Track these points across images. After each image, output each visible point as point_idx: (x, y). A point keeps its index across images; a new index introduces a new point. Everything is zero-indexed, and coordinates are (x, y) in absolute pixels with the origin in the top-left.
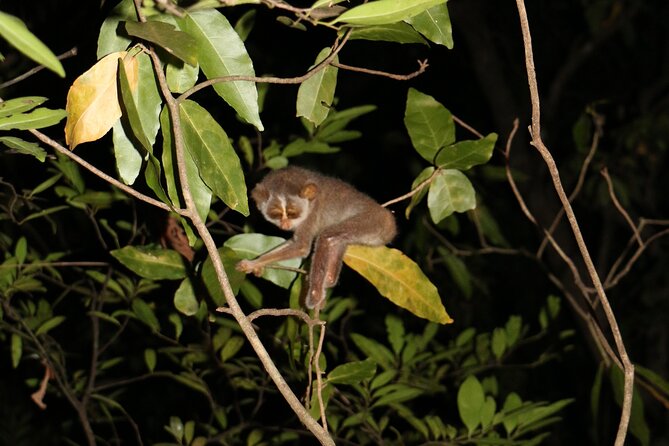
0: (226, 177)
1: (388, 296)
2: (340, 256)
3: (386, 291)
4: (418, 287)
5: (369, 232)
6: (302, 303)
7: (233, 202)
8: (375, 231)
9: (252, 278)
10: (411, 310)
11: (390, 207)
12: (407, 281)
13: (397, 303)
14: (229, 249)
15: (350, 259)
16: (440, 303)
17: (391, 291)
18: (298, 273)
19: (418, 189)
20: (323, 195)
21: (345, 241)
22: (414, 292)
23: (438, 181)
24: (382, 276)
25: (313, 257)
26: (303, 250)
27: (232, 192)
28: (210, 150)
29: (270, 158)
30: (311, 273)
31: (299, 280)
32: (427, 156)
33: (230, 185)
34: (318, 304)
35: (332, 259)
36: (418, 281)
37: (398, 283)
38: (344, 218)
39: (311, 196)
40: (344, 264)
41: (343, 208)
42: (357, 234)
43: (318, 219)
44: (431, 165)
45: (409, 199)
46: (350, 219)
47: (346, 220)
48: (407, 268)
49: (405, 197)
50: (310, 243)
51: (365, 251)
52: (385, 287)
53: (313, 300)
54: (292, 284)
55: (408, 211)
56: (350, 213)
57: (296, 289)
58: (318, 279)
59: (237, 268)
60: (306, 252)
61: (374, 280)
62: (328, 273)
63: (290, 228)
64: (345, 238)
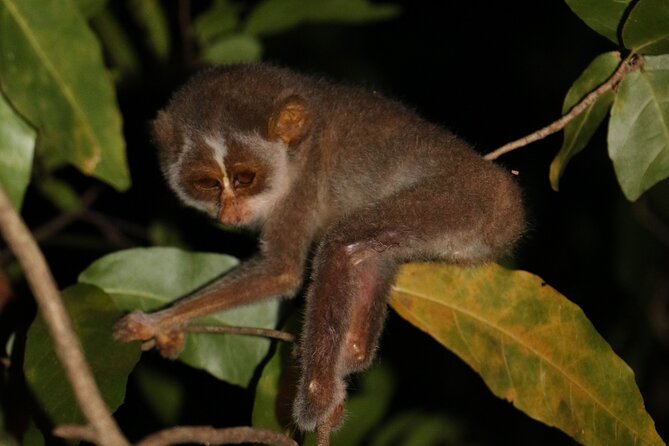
0: (68, 92)
1: (511, 395)
2: (381, 292)
3: (505, 385)
4: (586, 369)
5: (453, 227)
6: (284, 417)
7: (88, 154)
8: (468, 224)
9: (155, 361)
10: (569, 432)
11: (505, 161)
12: (556, 355)
13: (536, 415)
14: (94, 289)
15: (408, 302)
16: (641, 409)
17: (518, 384)
18: (274, 341)
19: (578, 110)
20: (333, 133)
21: (391, 252)
22: (574, 380)
23: (633, 89)
24: (492, 343)
25: (310, 295)
26: (284, 278)
27: (85, 129)
28: (23, 23)
29: (215, 39)
30: (305, 336)
31: (276, 358)
32: (602, 23)
33: (80, 113)
34: (326, 417)
35: (359, 299)
36: (586, 353)
37: (537, 360)
38: (387, 190)
39: (295, 132)
40: (392, 312)
41: (384, 165)
42: (422, 232)
43: (322, 194)
44: (612, 47)
45: (558, 137)
46: (404, 193)
47: (393, 198)
48: (555, 321)
49: (545, 132)
50: (303, 257)
51: (448, 280)
52: (502, 374)
53: (313, 407)
54: (258, 372)
55: (555, 170)
56: (402, 177)
57: (268, 384)
58: (322, 351)
59: (117, 337)
60: (291, 281)
61: (473, 355)
62: (349, 336)
63: (246, 221)
64: (394, 243)
